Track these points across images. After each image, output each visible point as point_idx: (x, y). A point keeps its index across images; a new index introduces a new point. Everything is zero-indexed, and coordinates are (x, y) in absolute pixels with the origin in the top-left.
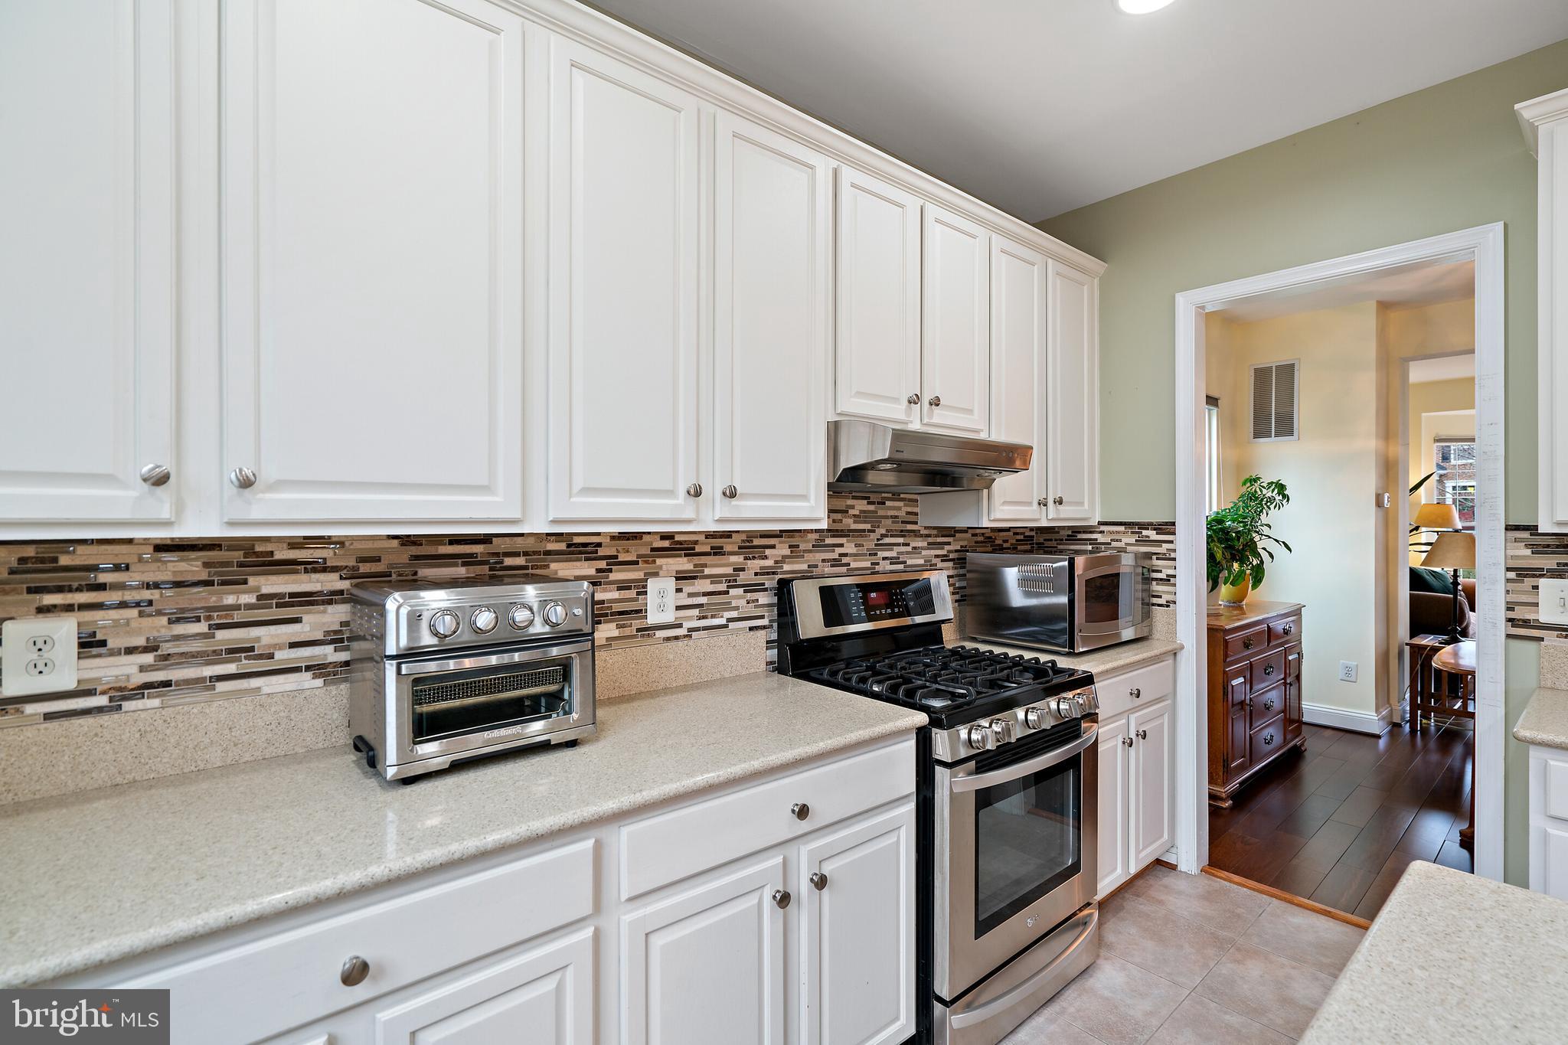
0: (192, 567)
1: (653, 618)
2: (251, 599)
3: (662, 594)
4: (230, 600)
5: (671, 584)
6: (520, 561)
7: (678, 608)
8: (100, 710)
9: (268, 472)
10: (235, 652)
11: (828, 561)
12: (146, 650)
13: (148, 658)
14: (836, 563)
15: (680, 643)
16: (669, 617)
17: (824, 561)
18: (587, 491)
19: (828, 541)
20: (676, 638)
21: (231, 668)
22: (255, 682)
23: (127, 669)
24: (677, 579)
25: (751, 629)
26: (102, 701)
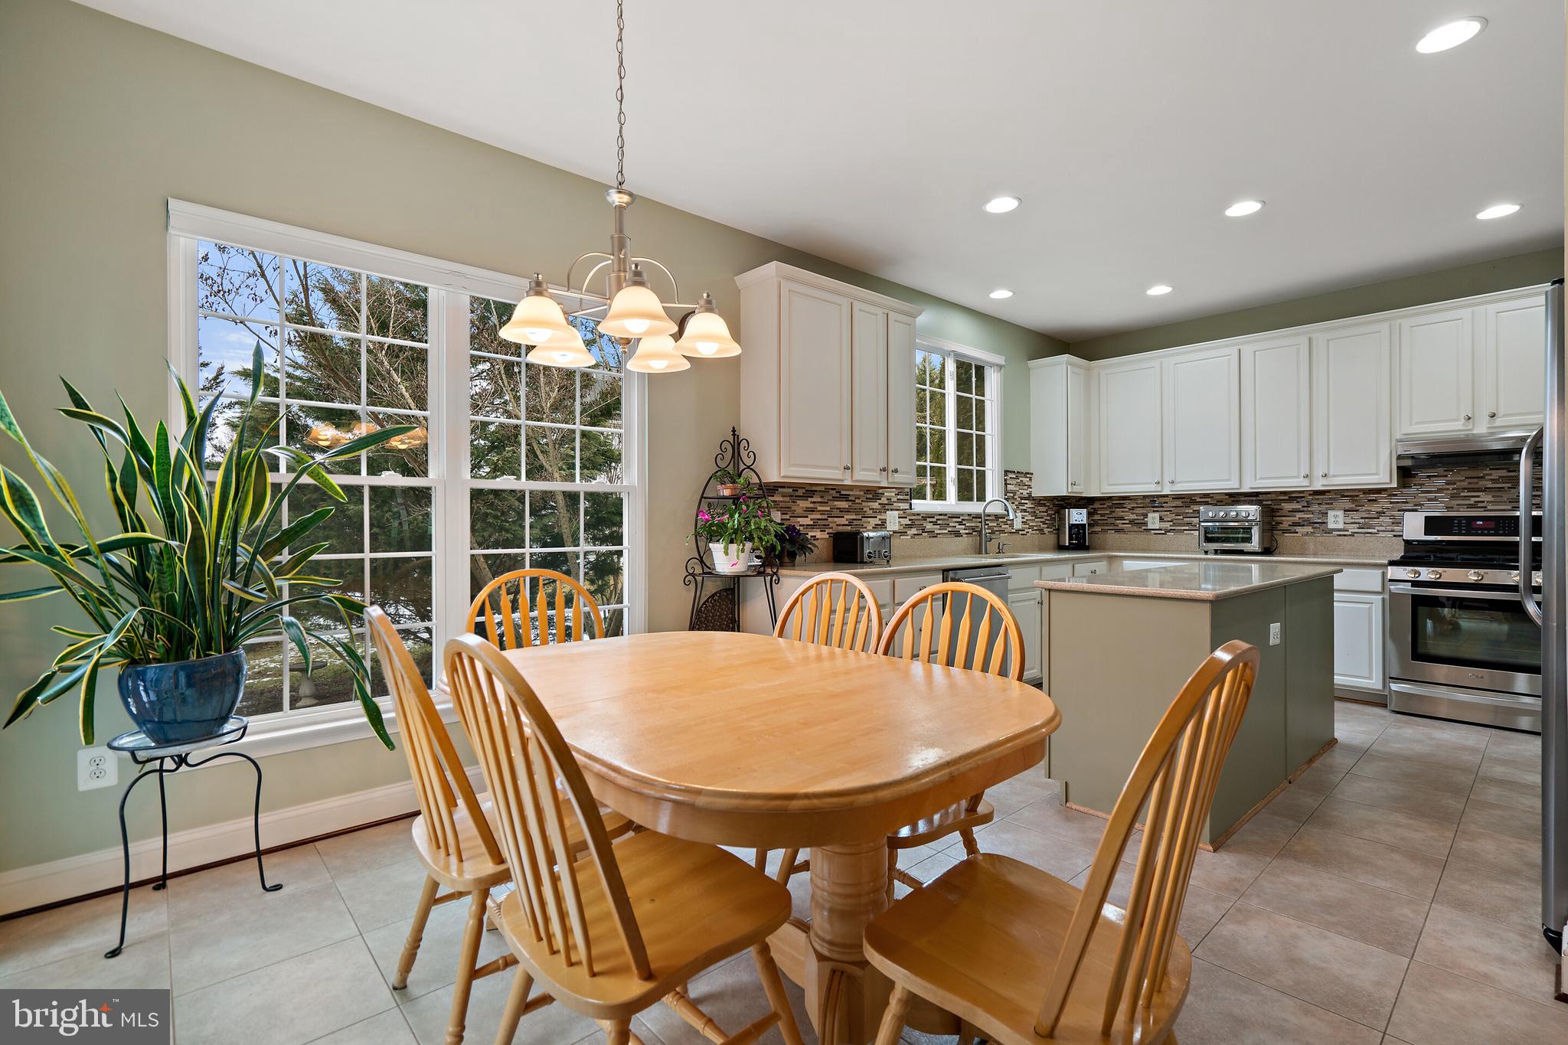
0: (1179, 503)
1: (1331, 526)
2: (1191, 511)
3: (1336, 516)
4: (1187, 511)
5: (1340, 513)
6: (1270, 503)
7: (1345, 523)
8: (1163, 534)
9: (1178, 480)
10: (1188, 524)
11: (1466, 505)
12: (1171, 521)
13: (1171, 523)
14: (1471, 506)
15: (1346, 538)
16: (1341, 526)
17: (1458, 505)
18: (1261, 479)
19: (1462, 494)
20: (1345, 535)
21: (1187, 528)
22: (1192, 532)
23: (1167, 525)
24: (1345, 511)
25: (1395, 536)
26: (1163, 532)
